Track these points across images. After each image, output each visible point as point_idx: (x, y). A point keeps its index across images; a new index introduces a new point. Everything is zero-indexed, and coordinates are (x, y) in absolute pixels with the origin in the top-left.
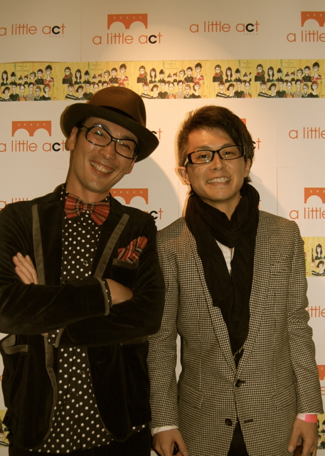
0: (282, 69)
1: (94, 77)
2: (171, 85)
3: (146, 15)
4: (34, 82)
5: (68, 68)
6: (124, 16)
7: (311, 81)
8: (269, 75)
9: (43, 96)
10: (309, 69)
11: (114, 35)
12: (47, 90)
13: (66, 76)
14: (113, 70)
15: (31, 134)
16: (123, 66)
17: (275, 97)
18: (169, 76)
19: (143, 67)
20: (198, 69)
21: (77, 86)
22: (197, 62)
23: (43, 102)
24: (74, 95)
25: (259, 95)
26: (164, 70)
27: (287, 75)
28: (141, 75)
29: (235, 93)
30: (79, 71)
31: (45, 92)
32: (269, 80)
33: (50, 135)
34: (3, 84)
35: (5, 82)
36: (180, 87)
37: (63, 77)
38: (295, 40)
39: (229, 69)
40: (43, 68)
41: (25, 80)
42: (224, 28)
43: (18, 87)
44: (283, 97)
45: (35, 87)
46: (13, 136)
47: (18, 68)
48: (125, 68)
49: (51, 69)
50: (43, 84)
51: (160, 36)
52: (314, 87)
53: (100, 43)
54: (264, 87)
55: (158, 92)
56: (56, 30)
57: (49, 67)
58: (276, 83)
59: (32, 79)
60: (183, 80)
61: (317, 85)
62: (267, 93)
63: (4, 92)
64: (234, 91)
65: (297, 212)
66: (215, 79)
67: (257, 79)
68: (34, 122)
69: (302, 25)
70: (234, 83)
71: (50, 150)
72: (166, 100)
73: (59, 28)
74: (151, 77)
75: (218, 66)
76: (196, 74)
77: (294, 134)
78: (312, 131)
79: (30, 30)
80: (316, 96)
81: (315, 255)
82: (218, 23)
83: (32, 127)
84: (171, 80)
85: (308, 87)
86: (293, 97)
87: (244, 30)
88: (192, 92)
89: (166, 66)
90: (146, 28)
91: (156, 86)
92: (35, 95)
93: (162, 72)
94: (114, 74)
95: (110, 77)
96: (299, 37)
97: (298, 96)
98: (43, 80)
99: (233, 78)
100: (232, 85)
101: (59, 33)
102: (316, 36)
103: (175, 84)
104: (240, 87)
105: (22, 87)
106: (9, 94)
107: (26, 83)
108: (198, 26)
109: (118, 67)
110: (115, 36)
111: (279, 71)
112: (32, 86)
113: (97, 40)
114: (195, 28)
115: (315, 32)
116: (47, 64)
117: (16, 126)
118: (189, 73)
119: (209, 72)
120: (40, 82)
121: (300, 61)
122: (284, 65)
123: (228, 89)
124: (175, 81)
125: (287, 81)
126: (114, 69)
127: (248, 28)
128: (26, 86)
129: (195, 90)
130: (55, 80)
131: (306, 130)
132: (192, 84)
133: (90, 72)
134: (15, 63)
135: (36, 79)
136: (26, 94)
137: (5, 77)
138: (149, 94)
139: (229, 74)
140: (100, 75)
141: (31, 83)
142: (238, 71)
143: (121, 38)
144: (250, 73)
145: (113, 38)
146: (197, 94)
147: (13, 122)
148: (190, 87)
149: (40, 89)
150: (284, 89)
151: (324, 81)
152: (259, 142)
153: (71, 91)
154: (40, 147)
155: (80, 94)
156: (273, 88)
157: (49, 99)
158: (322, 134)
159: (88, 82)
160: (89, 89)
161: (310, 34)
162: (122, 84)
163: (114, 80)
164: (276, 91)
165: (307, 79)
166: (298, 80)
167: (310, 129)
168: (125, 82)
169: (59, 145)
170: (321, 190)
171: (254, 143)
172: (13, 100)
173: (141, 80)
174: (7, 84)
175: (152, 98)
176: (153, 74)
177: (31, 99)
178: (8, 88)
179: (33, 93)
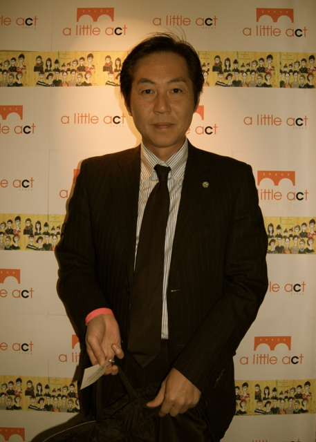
0: (238, 60)
1: (63, 65)
3: (113, 9)
4: (8, 69)
5: (39, 57)
6: (92, 9)
7: (265, 72)
8: (226, 66)
9: (16, 83)
10: (264, 61)
11: (82, 27)
12: (19, 77)
14: (80, 59)
15: (4, 118)
16: (90, 56)
17: (231, 86)
19: (108, 57)
21: (47, 74)
23: (15, 87)
24: (45, 81)
25: (216, 84)
27: (243, 66)
28: (107, 64)
30: (49, 60)
31: (18, 79)
32: (226, 71)
33: (22, 119)
37: (35, 65)
38: (250, 34)
40: (16, 56)
44: (238, 86)
45: (9, 74)
48: (93, 57)
49: (24, 58)
50: (16, 71)
51: (125, 28)
52: (268, 77)
53: (70, 34)
54: (221, 76)
56: (29, 22)
57: (22, 56)
58: (232, 73)
59: (6, 67)
61: (271, 75)
62: (224, 82)
67: (215, 69)
68: (7, 107)
69: (257, 21)
71: (21, 132)
73: (31, 20)
74: (116, 66)
77: (248, 121)
78: (265, 118)
80: (270, 86)
82: (179, 17)
83: (5, 111)
85: (262, 77)
86: (248, 86)
87: (203, 24)
90: (113, 21)
92: (9, 81)
94: (81, 63)
95: (78, 66)
96: (254, 31)
97: (253, 86)
98: (16, 68)
101: (31, 24)
102: (269, 30)
108: (160, 20)
109: (85, 57)
110: (84, 28)
111: (236, 62)
112: (5, 73)
113: (67, 32)
115: (269, 27)
116: (20, 53)
120: (13, 69)
121: (255, 53)
122: (240, 56)
125: (242, 72)
126: (82, 58)
127: (207, 22)
130: (27, 67)
133: (59, 60)
138: (114, 82)
140: (69, 64)
141: (5, 71)
143: (89, 30)
144: (208, 64)
145: (82, 30)
149: (13, 76)
150: (240, 79)
151: (277, 72)
152: (215, 127)
153: (42, 78)
154: (12, 130)
155: (50, 81)
156: (229, 78)
157: (21, 85)
158: (275, 121)
159: (57, 70)
160: (58, 76)
161: (264, 29)
162: (89, 72)
163: (82, 69)
164: (232, 80)
165: (262, 70)
166: (253, 71)
167: (263, 116)
168: (92, 71)
169: (29, 128)
170: (273, 172)
171: (211, 128)
173: (107, 68)
175: (117, 85)
176: (118, 64)
177: (4, 85)
179: (6, 80)
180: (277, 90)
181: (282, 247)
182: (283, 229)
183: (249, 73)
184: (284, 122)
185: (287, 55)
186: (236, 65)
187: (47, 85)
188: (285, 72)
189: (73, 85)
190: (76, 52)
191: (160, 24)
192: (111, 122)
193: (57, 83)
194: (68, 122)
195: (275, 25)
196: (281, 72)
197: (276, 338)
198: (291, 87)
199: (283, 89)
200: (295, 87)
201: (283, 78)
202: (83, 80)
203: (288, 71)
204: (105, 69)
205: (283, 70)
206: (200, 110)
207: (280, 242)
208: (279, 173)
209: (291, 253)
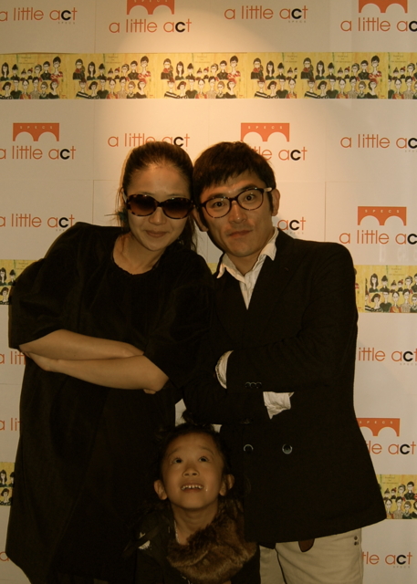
0: (334, 64)
1: (110, 72)
2: (201, 82)
4: (39, 76)
5: (80, 61)
7: (368, 79)
8: (318, 71)
9: (50, 94)
10: (367, 64)
11: (134, 21)
12: (54, 86)
13: (77, 70)
14: (132, 63)
15: (36, 139)
16: (145, 59)
17: (325, 97)
18: (199, 71)
19: (168, 60)
20: (234, 64)
21: (90, 82)
22: (233, 55)
23: (49, 100)
24: (87, 92)
25: (306, 95)
26: (194, 65)
27: (340, 71)
28: (165, 69)
29: (277, 93)
30: (92, 64)
31: (52, 89)
32: (318, 78)
33: (58, 140)
34: (3, 79)
35: (5, 76)
36: (212, 85)
37: (74, 71)
38: (350, 29)
39: (271, 63)
40: (51, 61)
41: (29, 74)
42: (265, 13)
43: (21, 82)
44: (334, 97)
45: (41, 83)
46: (14, 140)
47: (21, 60)
48: (148, 61)
49: (60, 61)
50: (50, 79)
51: (189, 23)
52: (373, 86)
53: (118, 31)
54: (311, 85)
55: (185, 90)
56: (66, 15)
57: (57, 60)
58: (327, 80)
59: (38, 74)
60: (216, 76)
61: (376, 83)
62: (315, 92)
63: (4, 89)
64: (276, 90)
65: (349, 235)
66: (254, 76)
67: (304, 75)
68: (39, 125)
69: (360, 11)
70: (276, 81)
71: (58, 157)
72: (194, 100)
73: (69, 12)
74: (178, 72)
75: (258, 60)
76: (231, 69)
77: (346, 142)
78: (368, 138)
79: (36, 15)
80: (375, 97)
81: (369, 287)
82: (259, 8)
83: (36, 130)
84: (202, 76)
86: (347, 98)
87: (289, 17)
88: (225, 90)
89: (196, 59)
90: (173, 13)
91: (183, 83)
92: (41, 92)
93: (190, 67)
94: (133, 68)
95: (129, 72)
96: (355, 26)
97: (353, 97)
98: (50, 74)
99: (275, 75)
100: (273, 83)
101: (69, 18)
102: (376, 24)
103: (206, 80)
104: (283, 85)
105: (25, 83)
106: (10, 91)
108: (234, 11)
109: (138, 61)
110: (136, 23)
111: (331, 66)
112: (36, 81)
113: (114, 28)
114: (230, 14)
115: (375, 20)
116: (55, 56)
117: (18, 128)
118: (223, 68)
119: (246, 67)
120: (46, 76)
121: (357, 54)
122: (336, 59)
123: (269, 88)
125: (339, 79)
126: (134, 62)
127: (295, 14)
129: (229, 88)
130: (64, 74)
131: (361, 138)
132: (226, 82)
133: (105, 65)
134: (17, 54)
135: (42, 73)
137: (5, 70)
138: (175, 92)
139: (270, 69)
140: (118, 70)
141: (36, 78)
142: (281, 66)
143: (143, 25)
144: (296, 69)
145: (134, 25)
146: (231, 93)
147: (14, 124)
148: (224, 85)
149: (47, 86)
150: (337, 88)
151: (385, 78)
152: (304, 151)
153: (83, 88)
154: (45, 154)
155: (94, 92)
156: (323, 86)
157: (56, 97)
158: (382, 143)
159: (102, 78)
160: (104, 86)
161: (368, 22)
162: (143, 80)
163: (134, 76)
164: (326, 90)
165: (365, 76)
167: (366, 136)
168: (147, 79)
169: (68, 151)
170: (378, 209)
172: (15, 98)
173: (166, 75)
174: (7, 78)
175: (179, 97)
176: (180, 69)
177: (35, 97)
178: (8, 84)
179: (38, 90)
180: (384, 102)
181: (389, 304)
182: (391, 281)
184: (393, 143)
185: (398, 55)
186: (331, 70)
187: (90, 97)
189: (123, 97)
191: (234, 17)
193: (103, 94)
194: (117, 145)
195: (382, 17)
196: (390, 78)
197: (380, 420)
198: (403, 98)
199: (391, 100)
200: (408, 97)
201: (392, 86)
202: (136, 90)
203: (399, 77)
204: (164, 76)
205: (393, 75)
206: (284, 129)
207: (387, 298)
208: (386, 209)
209: (400, 311)
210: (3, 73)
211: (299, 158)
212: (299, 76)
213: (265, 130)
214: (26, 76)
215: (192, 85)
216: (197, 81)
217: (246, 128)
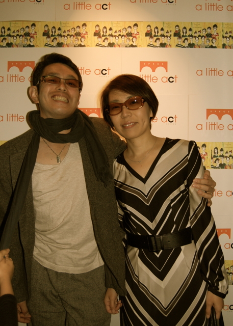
0: (192, 29)
1: (64, 32)
2: (117, 38)
4: (23, 35)
5: (47, 25)
7: (211, 37)
8: (183, 33)
9: (29, 44)
10: (211, 29)
11: (78, 3)
12: (32, 40)
13: (45, 31)
14: (77, 27)
15: (21, 70)
16: (84, 25)
17: (187, 47)
18: (116, 32)
19: (98, 26)
20: (136, 28)
21: (52, 38)
22: (135, 23)
23: (29, 48)
24: (51, 44)
25: (176, 46)
26: (112, 28)
27: (196, 33)
28: (96, 31)
30: (54, 27)
31: (31, 41)
32: (183, 36)
34: (2, 36)
35: (3, 34)
36: (123, 39)
37: (43, 31)
38: (201, 9)
39: (157, 28)
40: (30, 25)
41: (17, 33)
43: (12, 38)
44: (192, 47)
45: (24, 38)
46: (8, 71)
47: (12, 25)
48: (86, 26)
49: (35, 26)
50: (29, 36)
51: (109, 4)
52: (214, 41)
53: (69, 9)
54: (180, 40)
55: (108, 43)
57: (34, 25)
58: (188, 38)
59: (22, 33)
60: (125, 35)
61: (216, 39)
62: (182, 44)
63: (2, 41)
64: (159, 43)
65: (202, 125)
66: (147, 34)
67: (175, 35)
68: (23, 62)
70: (160, 37)
72: (113, 48)
74: (103, 32)
75: (149, 26)
76: (134, 31)
77: (200, 73)
78: (212, 70)
80: (215, 47)
81: (213, 154)
83: (21, 65)
84: (117, 34)
85: (210, 41)
86: (199, 47)
87: (167, 2)
88: (131, 43)
89: (114, 25)
91: (106, 39)
92: (24, 43)
93: (111, 29)
94: (78, 30)
95: (75, 32)
96: (203, 7)
97: (203, 47)
98: (29, 33)
99: (159, 34)
100: (158, 39)
101: (40, 1)
102: (215, 7)
103: (120, 37)
104: (163, 40)
105: (15, 38)
106: (6, 43)
107: (18, 35)
109: (81, 26)
111: (190, 30)
112: (21, 37)
113: (67, 7)
115: (215, 4)
117: (11, 64)
118: (129, 30)
119: (143, 30)
120: (27, 34)
121: (205, 23)
122: (194, 25)
123: (156, 41)
124: (120, 35)
125: (195, 37)
126: (78, 27)
128: (18, 37)
129: (133, 42)
130: (37, 33)
131: (208, 70)
132: (131, 38)
133: (62, 28)
134: (10, 21)
135: (24, 32)
136: (18, 43)
137: (3, 31)
138: (102, 44)
139: (156, 31)
140: (69, 31)
141: (21, 36)
142: (162, 29)
143: (83, 6)
144: (171, 31)
145: (78, 6)
146: (134, 44)
147: (8, 62)
148: (130, 40)
149: (27, 40)
150: (194, 42)
151: (221, 37)
152: (176, 77)
153: (49, 41)
154: (26, 79)
155: (55, 44)
156: (186, 41)
157: (33, 46)
158: (219, 73)
159: (60, 35)
160: (61, 40)
161: (211, 5)
162: (84, 37)
163: (78, 34)
164: (188, 43)
165: (209, 35)
166: (203, 36)
168: (86, 36)
170: (218, 110)
171: (173, 78)
172: (9, 47)
173: (97, 34)
174: (4, 36)
175: (104, 46)
176: (105, 31)
177: (21, 46)
178: (5, 39)
179: (22, 42)
180: (220, 50)
181: (224, 164)
182: (225, 151)
183: (200, 38)
184: (225, 73)
185: (228, 24)
186: (191, 32)
187: (53, 46)
188: (226, 37)
189: (72, 46)
190: (74, 22)
191: (135, 2)
192: (100, 74)
193: (60, 45)
196: (223, 37)
197: (220, 230)
198: (230, 48)
199: (224, 49)
201: (225, 41)
202: (79, 42)
203: (228, 36)
204: (95, 34)
205: (225, 35)
206: (164, 65)
207: (223, 161)
208: (222, 110)
209: (230, 168)
210: (2, 32)
211: (173, 81)
212: (173, 35)
213: (154, 65)
214: (15, 34)
215: (112, 40)
216: (114, 38)
217: (143, 64)
